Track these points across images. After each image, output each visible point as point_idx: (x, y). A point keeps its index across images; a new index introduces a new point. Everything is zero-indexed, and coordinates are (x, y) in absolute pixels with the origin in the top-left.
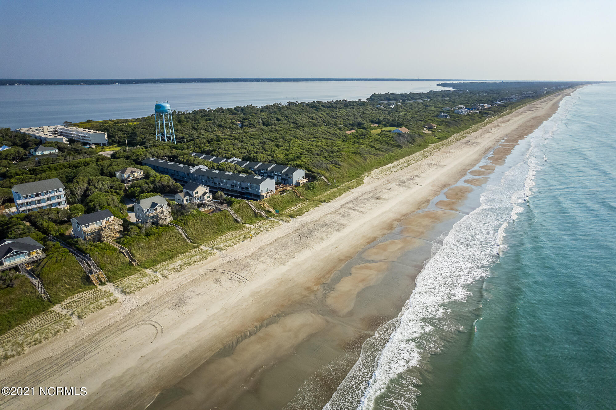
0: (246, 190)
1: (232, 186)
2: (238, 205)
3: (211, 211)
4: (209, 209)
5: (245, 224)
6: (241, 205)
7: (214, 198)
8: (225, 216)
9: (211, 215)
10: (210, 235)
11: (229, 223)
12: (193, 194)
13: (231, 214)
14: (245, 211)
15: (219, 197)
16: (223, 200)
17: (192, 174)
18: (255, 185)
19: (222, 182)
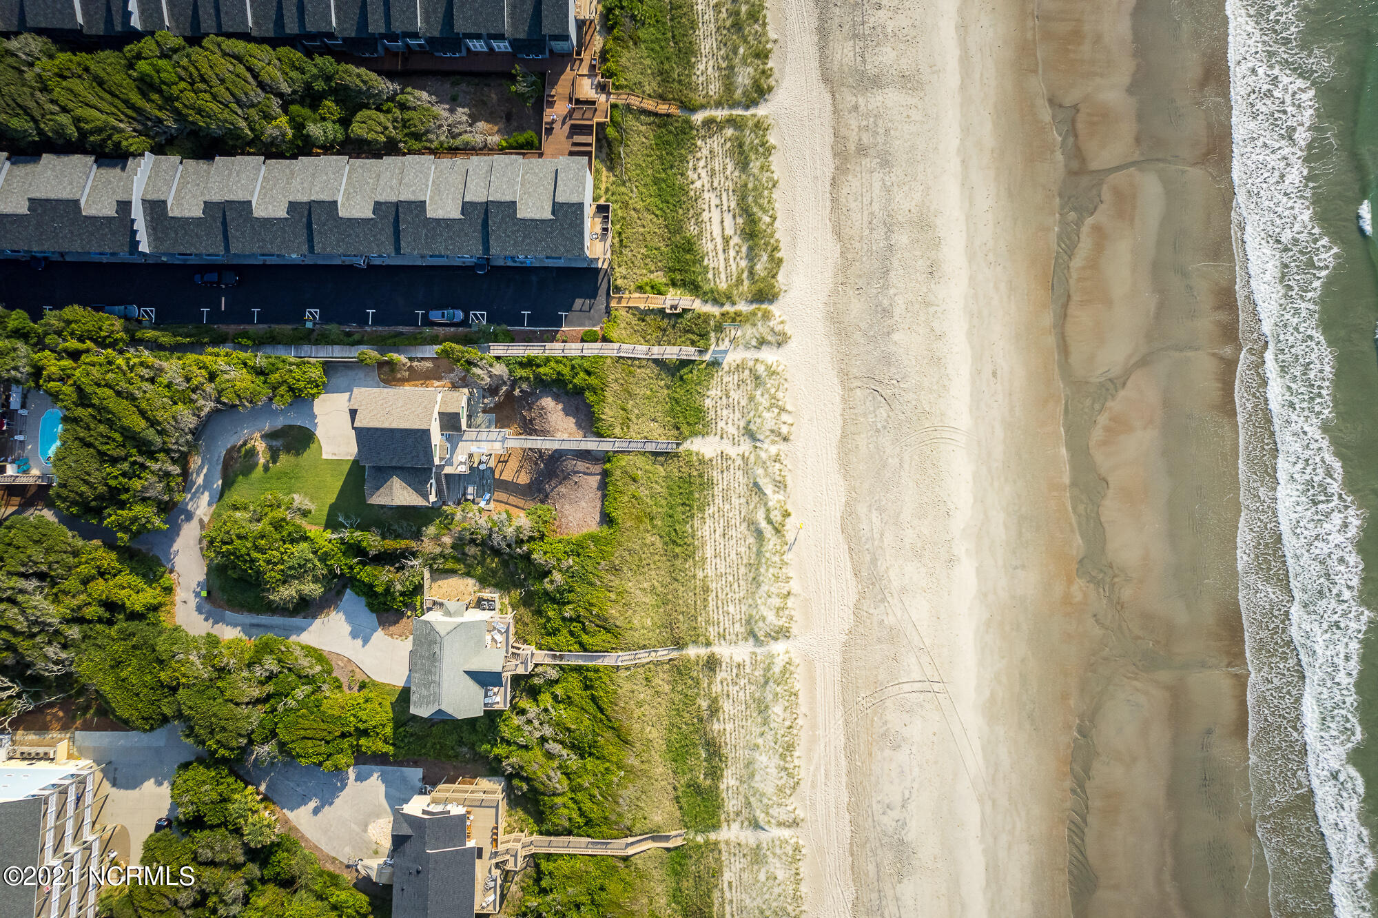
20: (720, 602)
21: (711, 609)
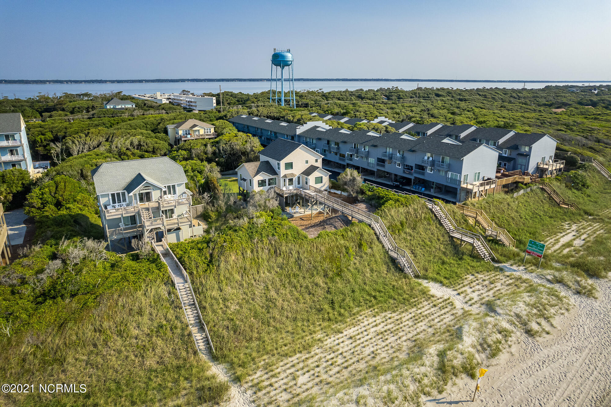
0: (416, 172)
1: (381, 161)
2: (402, 210)
3: (321, 218)
4: (315, 212)
5: (424, 283)
6: (411, 210)
7: (334, 186)
8: (360, 246)
9: (312, 234)
10: (295, 319)
11: (372, 270)
12: (279, 168)
13: (378, 238)
14: (421, 230)
15: (345, 183)
16: (357, 192)
17: (299, 136)
18: (447, 159)
19: (357, 153)
20: (301, 365)
21: (285, 361)
